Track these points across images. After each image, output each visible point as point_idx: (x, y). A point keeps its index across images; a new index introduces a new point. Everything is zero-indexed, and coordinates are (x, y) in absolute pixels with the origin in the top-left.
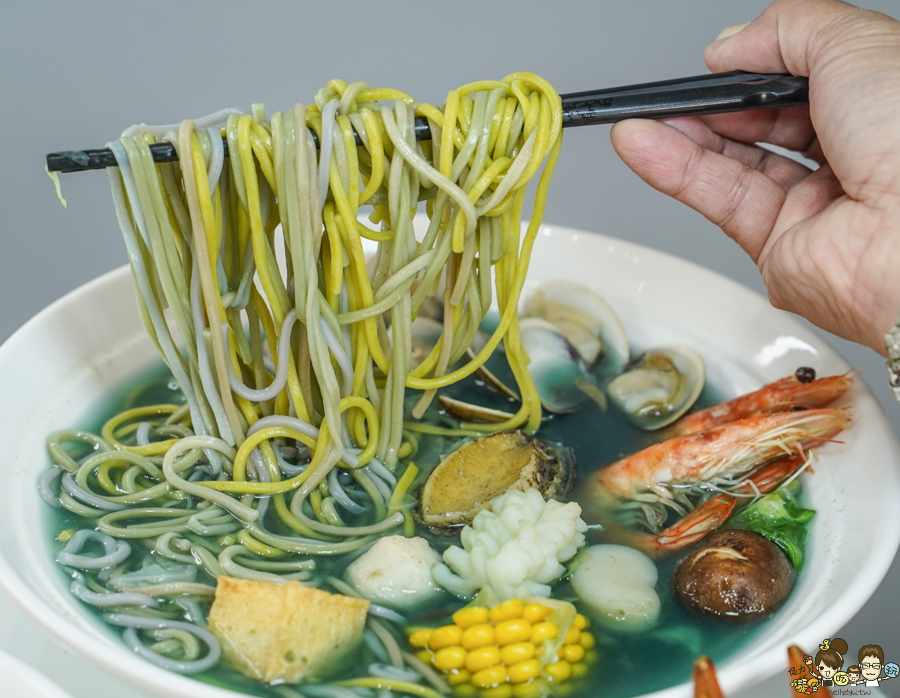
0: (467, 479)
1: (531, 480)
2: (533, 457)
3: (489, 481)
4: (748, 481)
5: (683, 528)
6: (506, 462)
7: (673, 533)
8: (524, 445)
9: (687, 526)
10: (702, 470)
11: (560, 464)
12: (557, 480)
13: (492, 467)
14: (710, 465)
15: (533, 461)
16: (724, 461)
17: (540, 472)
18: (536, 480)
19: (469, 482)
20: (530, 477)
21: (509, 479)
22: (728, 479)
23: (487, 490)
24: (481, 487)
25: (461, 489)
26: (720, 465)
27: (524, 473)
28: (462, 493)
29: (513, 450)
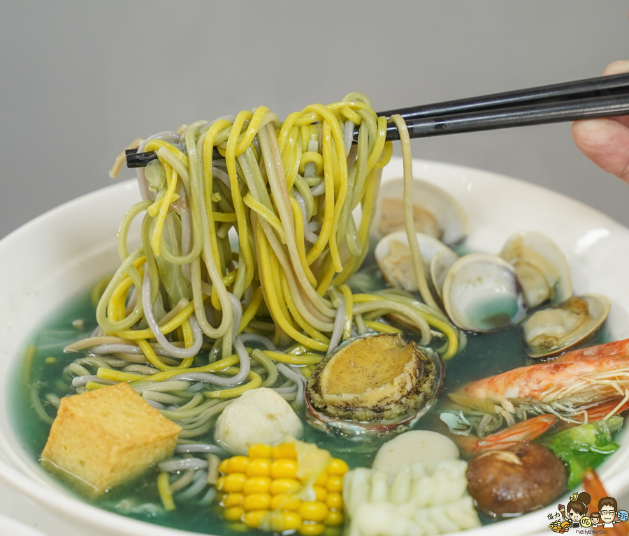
0: (357, 369)
1: (412, 374)
2: (414, 356)
3: (375, 373)
4: (584, 411)
5: (502, 436)
6: (388, 358)
7: (492, 438)
8: (403, 346)
9: (506, 435)
10: (543, 394)
11: (433, 364)
12: (431, 377)
13: (377, 362)
14: (551, 390)
15: (414, 359)
16: (563, 388)
17: (419, 368)
18: (416, 375)
19: (359, 372)
20: (411, 371)
21: (392, 372)
22: (567, 407)
23: (374, 379)
24: (368, 376)
25: (352, 376)
26: (558, 392)
27: (406, 368)
28: (353, 380)
29: (394, 349)
